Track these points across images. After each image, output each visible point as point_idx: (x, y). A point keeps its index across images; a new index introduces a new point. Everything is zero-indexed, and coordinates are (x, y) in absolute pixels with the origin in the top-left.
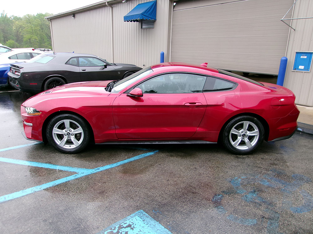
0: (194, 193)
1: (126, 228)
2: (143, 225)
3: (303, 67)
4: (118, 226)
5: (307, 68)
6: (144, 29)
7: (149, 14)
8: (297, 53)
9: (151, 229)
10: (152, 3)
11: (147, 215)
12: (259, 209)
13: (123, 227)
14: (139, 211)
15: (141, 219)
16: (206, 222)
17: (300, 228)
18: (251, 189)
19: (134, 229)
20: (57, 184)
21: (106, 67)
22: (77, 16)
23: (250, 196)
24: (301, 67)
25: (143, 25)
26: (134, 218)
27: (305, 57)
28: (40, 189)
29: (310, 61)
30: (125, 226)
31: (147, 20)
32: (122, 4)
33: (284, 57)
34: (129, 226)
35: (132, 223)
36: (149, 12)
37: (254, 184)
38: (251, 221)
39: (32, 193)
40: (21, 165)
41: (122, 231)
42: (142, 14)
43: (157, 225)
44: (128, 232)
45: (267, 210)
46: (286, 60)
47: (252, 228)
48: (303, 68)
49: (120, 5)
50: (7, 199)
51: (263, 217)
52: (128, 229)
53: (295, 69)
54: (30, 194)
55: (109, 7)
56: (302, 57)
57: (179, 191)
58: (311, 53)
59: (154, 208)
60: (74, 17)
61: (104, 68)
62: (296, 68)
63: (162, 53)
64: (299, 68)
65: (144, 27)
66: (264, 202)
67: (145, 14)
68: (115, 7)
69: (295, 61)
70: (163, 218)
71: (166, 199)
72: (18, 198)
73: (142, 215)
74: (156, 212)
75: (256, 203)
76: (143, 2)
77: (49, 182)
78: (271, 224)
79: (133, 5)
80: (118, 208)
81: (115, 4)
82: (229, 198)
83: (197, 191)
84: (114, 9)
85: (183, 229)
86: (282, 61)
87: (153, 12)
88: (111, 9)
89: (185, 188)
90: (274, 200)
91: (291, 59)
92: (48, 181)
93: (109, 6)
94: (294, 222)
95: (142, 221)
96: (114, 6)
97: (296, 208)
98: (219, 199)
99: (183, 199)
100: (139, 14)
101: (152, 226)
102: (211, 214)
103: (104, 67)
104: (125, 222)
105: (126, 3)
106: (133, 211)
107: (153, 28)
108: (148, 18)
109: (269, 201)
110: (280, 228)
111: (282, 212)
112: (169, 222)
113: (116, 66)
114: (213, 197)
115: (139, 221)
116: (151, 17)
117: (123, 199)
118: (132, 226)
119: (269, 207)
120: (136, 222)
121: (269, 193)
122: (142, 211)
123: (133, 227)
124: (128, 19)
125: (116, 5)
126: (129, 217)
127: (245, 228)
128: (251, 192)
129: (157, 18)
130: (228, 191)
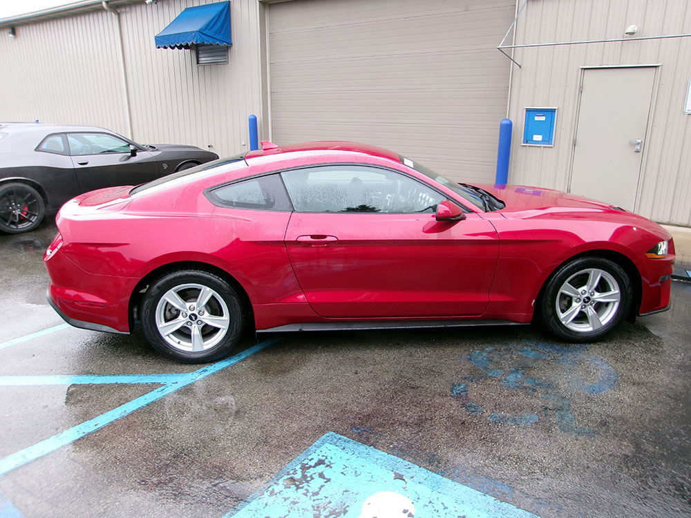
0: (413, 388)
1: (318, 467)
2: (347, 456)
3: (541, 136)
4: (300, 466)
5: (548, 139)
6: (205, 65)
7: (216, 32)
8: (528, 110)
9: (364, 460)
10: (220, 8)
11: (345, 438)
12: (535, 397)
13: (310, 467)
14: (328, 435)
15: (337, 448)
16: (456, 432)
17: (608, 416)
18: (510, 368)
19: (332, 466)
20: (128, 412)
21: (135, 155)
22: (22, 31)
23: (511, 378)
24: (538, 138)
25: (200, 56)
26: (323, 448)
27: (543, 118)
28: (96, 428)
29: (552, 126)
30: (312, 463)
31: (211, 44)
32: (144, 7)
33: (507, 119)
34: (320, 462)
35: (323, 456)
36: (215, 28)
37: (511, 357)
38: (528, 417)
39: (82, 437)
40: (20, 386)
41: (311, 473)
42: (200, 32)
43: (371, 453)
44: (324, 473)
45: (547, 396)
46: (510, 125)
47: (535, 429)
48: (540, 139)
49: (138, 8)
50: (31, 457)
51: (546, 409)
52: (321, 468)
53: (527, 142)
54: (79, 439)
55: (109, 13)
56: (537, 118)
57: (386, 389)
58: (553, 111)
59: (353, 425)
60: (14, 32)
61: (129, 157)
62: (528, 139)
63: (252, 117)
64: (534, 139)
65: (202, 60)
66: (538, 385)
67: (206, 32)
68: (126, 12)
69: (525, 125)
70: (377, 438)
71: (367, 406)
72: (53, 452)
73: (335, 440)
74: (359, 431)
75: (526, 389)
76: (196, 4)
77: (108, 410)
78: (562, 418)
79: (172, 9)
80: (284, 437)
81: (124, 5)
82: (479, 386)
83: (418, 383)
84: (123, 17)
85: (421, 450)
86: (502, 126)
87: (224, 28)
88: (115, 17)
89: (394, 382)
90: (553, 379)
91: (519, 122)
92: (105, 409)
93: (111, 11)
94: (595, 408)
95: (340, 450)
96: (123, 10)
97: (591, 386)
98: (462, 392)
99: (398, 401)
100: (194, 32)
101: (364, 455)
102: (460, 418)
103: (130, 154)
104: (310, 458)
105: (154, 6)
106: (315, 436)
107: (226, 62)
108: (214, 40)
109: (545, 381)
110: (579, 421)
111: (571, 395)
112: (391, 444)
113: (157, 150)
114: (451, 389)
115: (335, 451)
116: (220, 37)
117: (284, 418)
118: (326, 461)
119: (550, 391)
120: (329, 454)
121: (540, 369)
122: (332, 433)
123: (329, 463)
124: (164, 42)
125: (128, 9)
126: (312, 448)
127: (524, 431)
128: (512, 372)
129: (233, 41)
130: (472, 376)
